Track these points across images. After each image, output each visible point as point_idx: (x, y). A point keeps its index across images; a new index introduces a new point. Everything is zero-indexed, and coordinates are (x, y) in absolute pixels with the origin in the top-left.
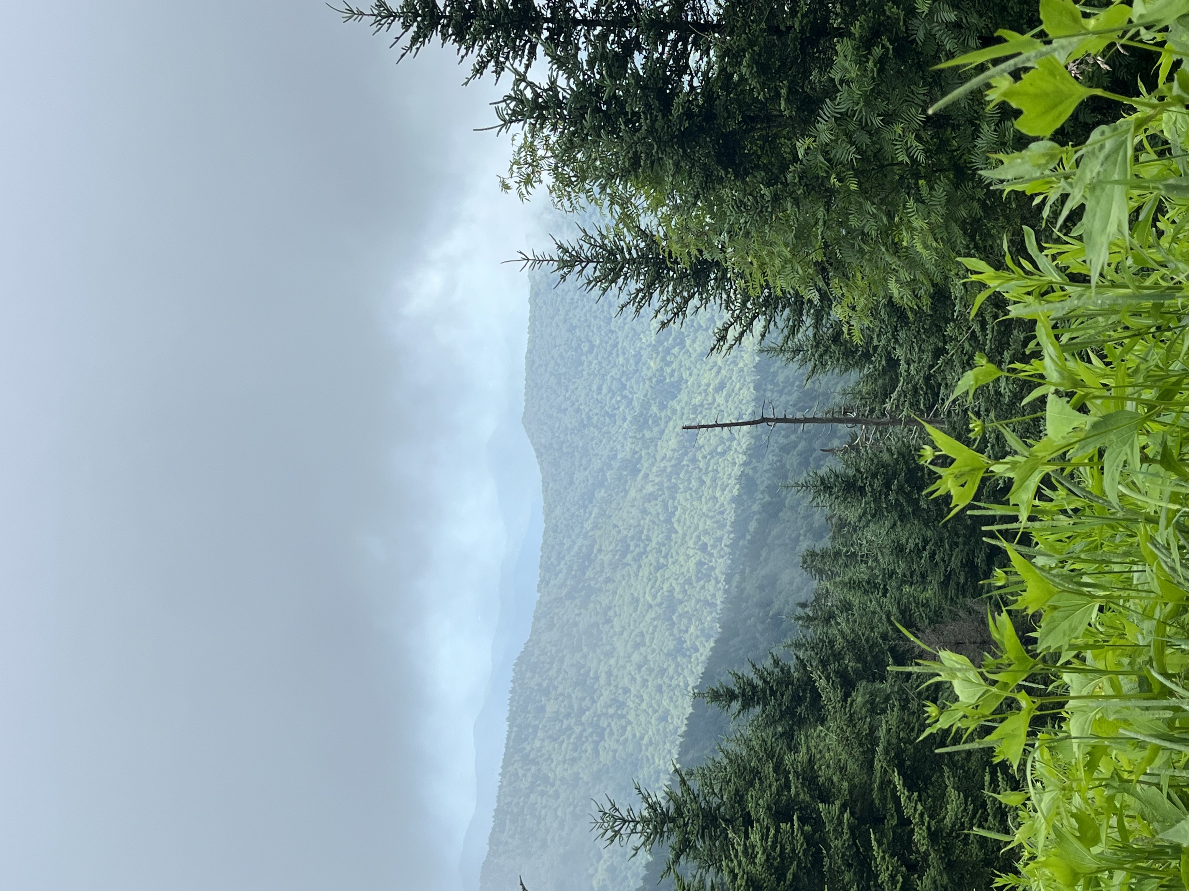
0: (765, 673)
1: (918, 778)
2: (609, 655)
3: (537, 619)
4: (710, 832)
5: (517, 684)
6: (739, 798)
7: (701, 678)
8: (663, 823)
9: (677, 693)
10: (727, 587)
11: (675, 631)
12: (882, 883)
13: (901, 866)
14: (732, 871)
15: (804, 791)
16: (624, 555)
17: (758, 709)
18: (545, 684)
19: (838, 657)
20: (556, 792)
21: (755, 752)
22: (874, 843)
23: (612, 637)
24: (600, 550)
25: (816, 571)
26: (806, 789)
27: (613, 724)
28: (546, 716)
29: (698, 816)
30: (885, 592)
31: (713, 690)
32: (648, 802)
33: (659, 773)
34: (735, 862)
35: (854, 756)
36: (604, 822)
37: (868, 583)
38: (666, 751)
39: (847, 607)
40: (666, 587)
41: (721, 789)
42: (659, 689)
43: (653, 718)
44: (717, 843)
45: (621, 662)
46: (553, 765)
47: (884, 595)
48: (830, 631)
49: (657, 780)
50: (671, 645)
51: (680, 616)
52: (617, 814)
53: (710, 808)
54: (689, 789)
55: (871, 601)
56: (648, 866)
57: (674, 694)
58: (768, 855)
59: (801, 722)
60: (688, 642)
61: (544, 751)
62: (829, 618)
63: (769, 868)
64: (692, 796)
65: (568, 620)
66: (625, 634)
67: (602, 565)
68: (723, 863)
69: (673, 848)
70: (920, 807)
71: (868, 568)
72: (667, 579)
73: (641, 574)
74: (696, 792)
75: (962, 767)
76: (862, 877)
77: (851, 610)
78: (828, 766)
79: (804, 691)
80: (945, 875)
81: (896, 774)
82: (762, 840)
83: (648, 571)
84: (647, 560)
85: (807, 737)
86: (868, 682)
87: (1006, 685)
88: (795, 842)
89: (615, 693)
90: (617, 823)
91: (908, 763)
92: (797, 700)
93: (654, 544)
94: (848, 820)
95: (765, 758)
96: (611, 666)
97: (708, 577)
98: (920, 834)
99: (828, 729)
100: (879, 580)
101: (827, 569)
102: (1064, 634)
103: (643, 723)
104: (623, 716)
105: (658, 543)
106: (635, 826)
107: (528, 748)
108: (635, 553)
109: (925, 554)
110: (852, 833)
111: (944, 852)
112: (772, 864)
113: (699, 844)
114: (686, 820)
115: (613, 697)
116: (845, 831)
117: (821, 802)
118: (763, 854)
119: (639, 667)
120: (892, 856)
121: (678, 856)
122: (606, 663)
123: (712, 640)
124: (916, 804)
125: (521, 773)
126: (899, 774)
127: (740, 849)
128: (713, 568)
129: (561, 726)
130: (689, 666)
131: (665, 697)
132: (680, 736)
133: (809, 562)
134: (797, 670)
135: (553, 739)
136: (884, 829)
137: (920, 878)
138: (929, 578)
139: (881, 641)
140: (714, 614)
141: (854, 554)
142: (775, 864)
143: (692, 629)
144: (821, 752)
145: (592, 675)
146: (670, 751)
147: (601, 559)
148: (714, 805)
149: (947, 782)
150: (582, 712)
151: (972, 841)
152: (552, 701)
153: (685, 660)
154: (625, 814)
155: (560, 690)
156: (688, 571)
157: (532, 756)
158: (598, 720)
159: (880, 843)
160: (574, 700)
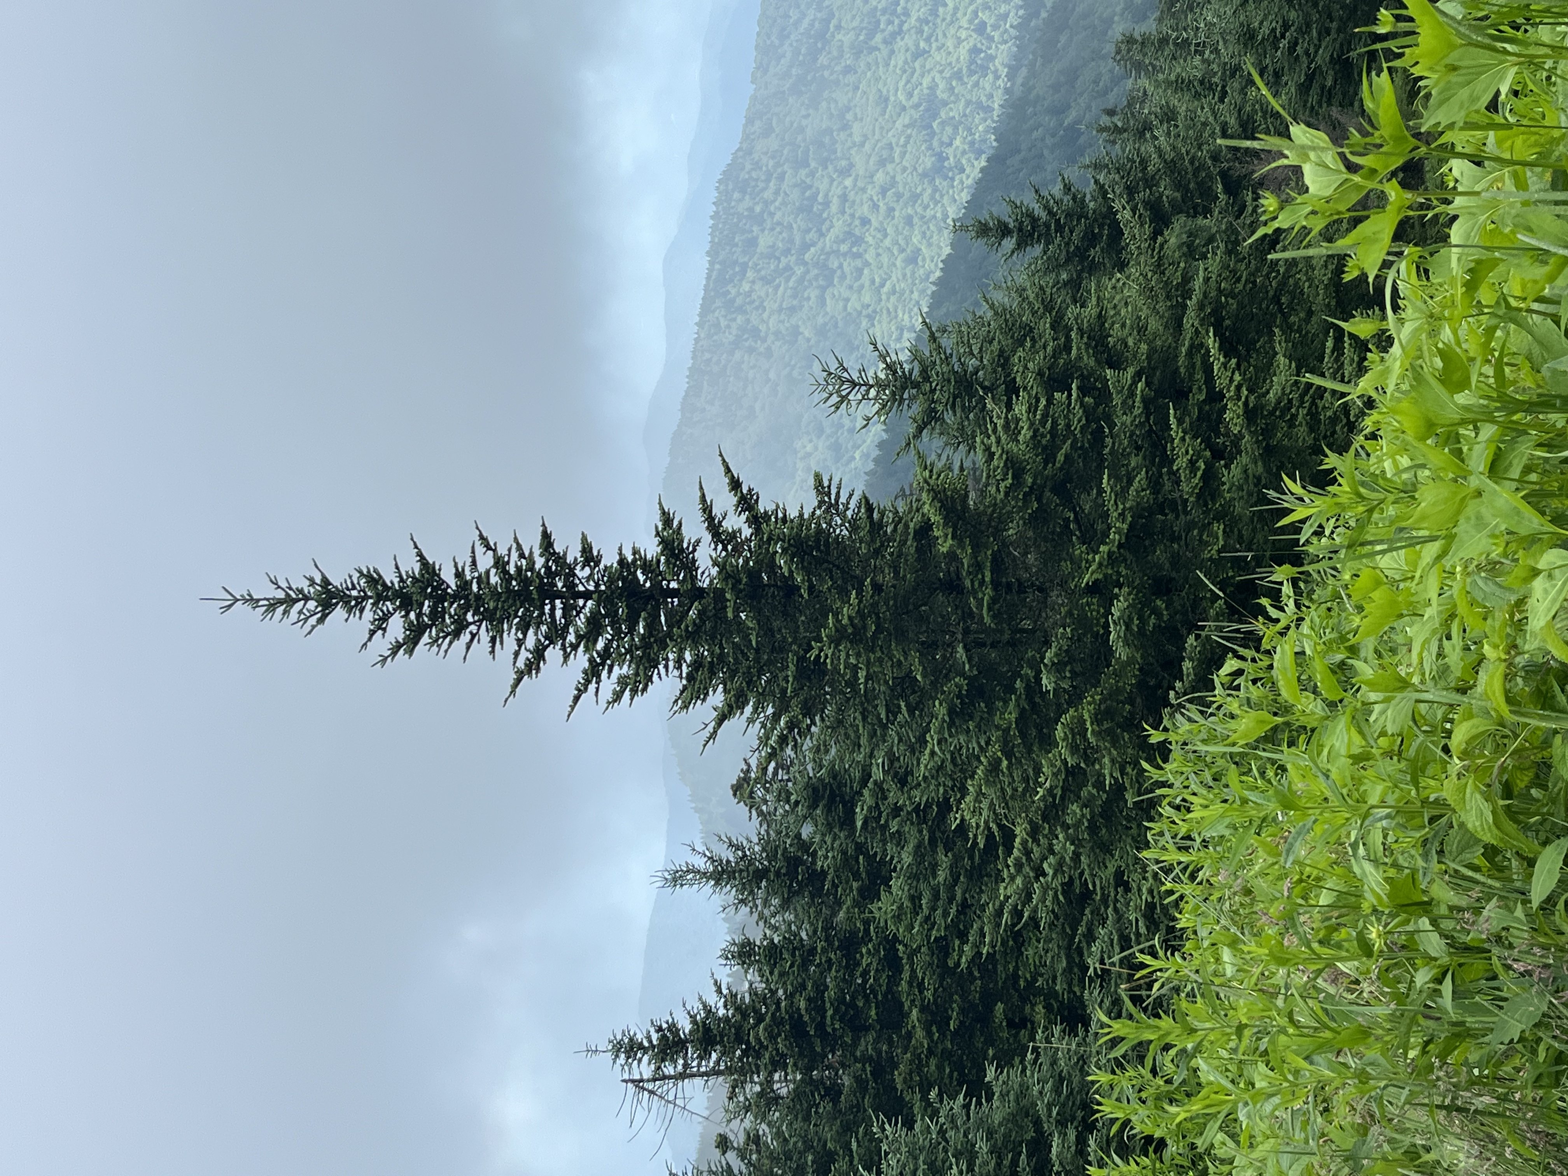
0: (1052, 202)
1: (1239, 342)
2: (845, 172)
3: (750, 121)
4: (963, 401)
5: (720, 208)
6: (1003, 360)
7: (965, 208)
8: (904, 388)
9: (932, 227)
10: (1009, 85)
11: (935, 143)
12: (1178, 470)
13: (1205, 450)
14: (988, 449)
15: (1088, 354)
16: (871, 35)
17: (1038, 250)
18: (758, 209)
19: (1150, 182)
20: (769, 349)
21: (1030, 303)
22: (1172, 420)
23: (850, 148)
24: (839, 27)
25: (1132, 64)
26: (1091, 351)
27: (845, 264)
28: (758, 250)
29: (949, 381)
30: (1224, 94)
31: (980, 222)
32: (885, 362)
33: (902, 330)
34: (993, 438)
35: (1158, 313)
36: (828, 384)
37: (1202, 82)
38: (913, 302)
39: (1169, 116)
40: (926, 82)
41: (981, 349)
42: (909, 221)
43: (899, 259)
44: (971, 416)
45: (860, 184)
46: (765, 316)
47: (1222, 100)
48: (1143, 149)
49: (899, 339)
50: (928, 162)
51: (943, 123)
52: (845, 375)
53: (966, 371)
54: (940, 347)
55: (1203, 108)
56: (881, 445)
57: (928, 228)
58: (1036, 431)
59: (1093, 268)
60: (952, 159)
61: (754, 296)
62: (1144, 130)
63: (1035, 447)
64: (943, 356)
65: (792, 123)
66: (867, 146)
67: (841, 49)
68: (978, 439)
69: (915, 420)
70: (1237, 377)
71: (1204, 61)
72: (929, 71)
73: (893, 62)
74: (949, 351)
75: (1299, 331)
76: (1153, 463)
77: (1175, 120)
78: (1123, 325)
79: (1101, 227)
80: (1260, 463)
81: (1211, 334)
82: (1028, 412)
83: (903, 58)
84: (902, 43)
85: (1098, 286)
86: (1188, 217)
87: (1373, 171)
88: (1071, 416)
89: (850, 225)
90: (844, 387)
91: (1227, 322)
92: (1091, 239)
93: (913, 21)
94: (1142, 391)
95: (1041, 310)
96: (846, 188)
97: (984, 70)
98: (1234, 411)
99: (1128, 278)
100: (1216, 80)
101: (1147, 62)
102: (1461, 107)
103: (885, 265)
104: (859, 255)
105: (919, 19)
106: (868, 392)
107: (733, 291)
108: (886, 33)
109: (1283, 43)
110: (1146, 407)
111: (1262, 434)
112: (1039, 441)
113: (949, 417)
114: (934, 385)
115: (846, 229)
116: (1137, 404)
117: (1110, 368)
118: (1029, 429)
119: (884, 192)
120: (1195, 437)
121: (920, 430)
122: (840, 183)
123: (984, 157)
124: (1233, 373)
125: (723, 323)
126: (1215, 336)
127: (1000, 423)
128: (992, 58)
129: (778, 266)
130: (951, 192)
131: (916, 232)
132: (933, 283)
133: (1124, 52)
134: (1094, 199)
135: (766, 281)
136: (1187, 405)
137: (1227, 466)
138: (1285, 79)
139: (1209, 162)
140: (989, 121)
141: (1186, 41)
142: (1044, 442)
143: (957, 142)
144: (1115, 307)
145: (820, 198)
146: (918, 303)
147: (840, 40)
148: (971, 369)
149: (1278, 348)
150: (806, 247)
151: (1301, 423)
152: (766, 232)
153: (945, 183)
154: (855, 376)
155: (777, 218)
156: (958, 59)
157: (739, 301)
158: (827, 260)
159: (1180, 422)
160: (795, 232)
